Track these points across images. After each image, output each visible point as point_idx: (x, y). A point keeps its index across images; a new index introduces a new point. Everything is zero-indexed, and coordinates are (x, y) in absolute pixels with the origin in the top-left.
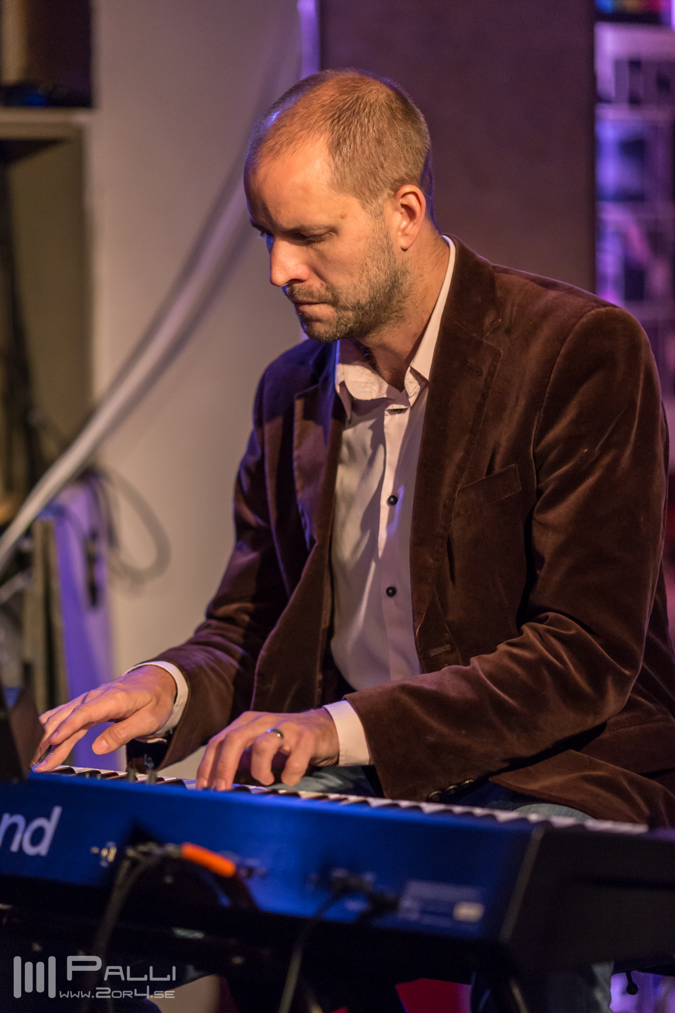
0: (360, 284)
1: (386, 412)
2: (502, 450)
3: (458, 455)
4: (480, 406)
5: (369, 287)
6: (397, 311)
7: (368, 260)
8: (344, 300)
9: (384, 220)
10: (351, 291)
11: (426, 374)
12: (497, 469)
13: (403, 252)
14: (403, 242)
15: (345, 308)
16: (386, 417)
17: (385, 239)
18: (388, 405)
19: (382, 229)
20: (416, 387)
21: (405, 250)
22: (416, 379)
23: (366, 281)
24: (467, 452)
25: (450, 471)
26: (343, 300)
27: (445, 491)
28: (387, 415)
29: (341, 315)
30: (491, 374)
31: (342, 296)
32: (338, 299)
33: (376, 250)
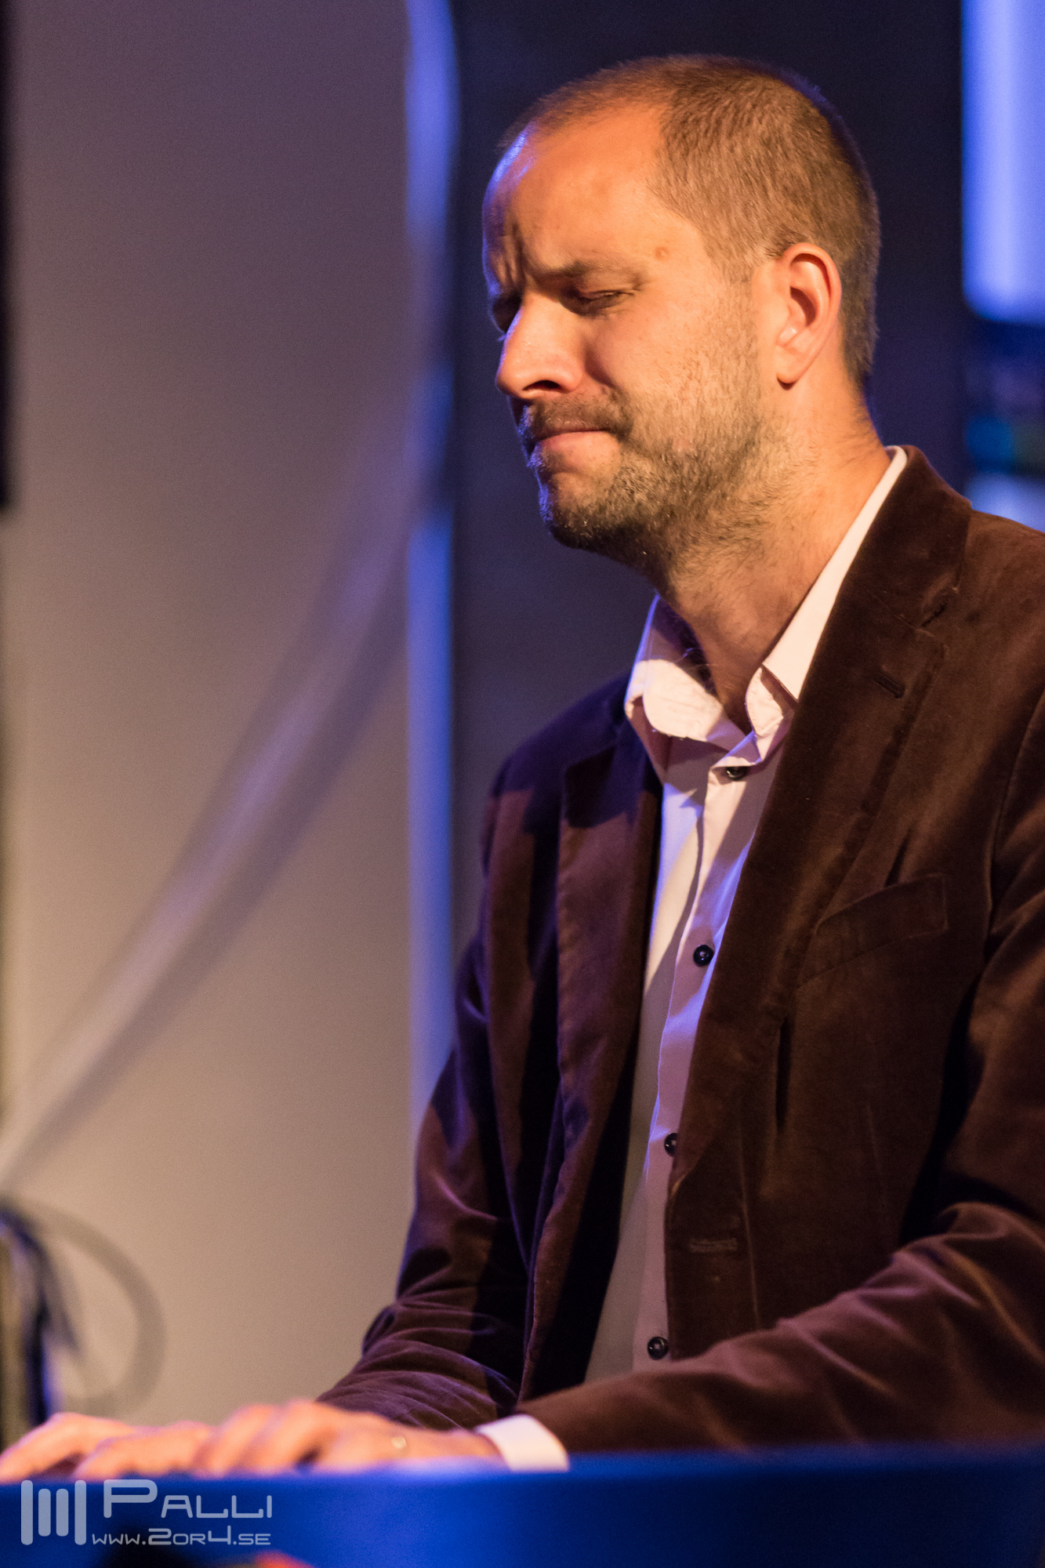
0: (680, 404)
1: (712, 776)
2: (918, 845)
3: (832, 853)
4: (891, 755)
5: (698, 419)
6: (748, 525)
7: (701, 357)
8: (642, 427)
9: (748, 294)
10: (659, 412)
11: (795, 687)
12: (905, 876)
13: (779, 387)
14: (783, 366)
15: (639, 448)
16: (710, 786)
17: (744, 333)
18: (716, 761)
19: (740, 307)
20: (773, 719)
21: (787, 386)
22: (775, 697)
23: (694, 402)
24: (852, 847)
25: (811, 882)
26: (639, 429)
27: (794, 922)
28: (713, 783)
29: (627, 463)
30: (920, 691)
31: (640, 418)
32: (631, 425)
33: (722, 344)
